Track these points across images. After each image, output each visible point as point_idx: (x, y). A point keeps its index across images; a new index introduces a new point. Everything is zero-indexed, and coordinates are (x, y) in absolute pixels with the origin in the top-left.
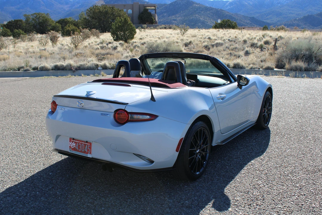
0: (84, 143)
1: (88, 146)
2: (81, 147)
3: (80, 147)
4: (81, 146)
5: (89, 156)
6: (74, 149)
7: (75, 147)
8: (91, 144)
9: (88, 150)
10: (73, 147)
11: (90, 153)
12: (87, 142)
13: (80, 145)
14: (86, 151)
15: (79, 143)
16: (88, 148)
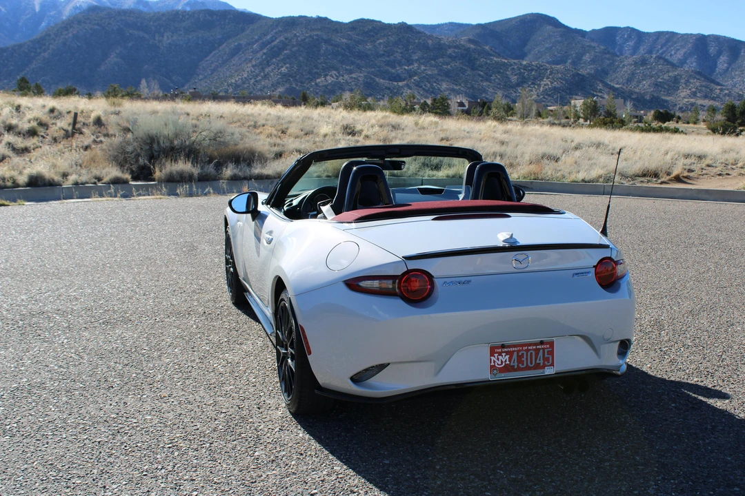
0: (534, 347)
1: (546, 350)
2: (527, 359)
3: (524, 359)
4: (527, 355)
5: (549, 371)
6: (507, 368)
7: (508, 362)
8: (551, 344)
9: (546, 359)
10: (502, 364)
11: (552, 365)
12: (542, 343)
13: (523, 354)
14: (542, 362)
15: (518, 351)
16: (546, 356)
